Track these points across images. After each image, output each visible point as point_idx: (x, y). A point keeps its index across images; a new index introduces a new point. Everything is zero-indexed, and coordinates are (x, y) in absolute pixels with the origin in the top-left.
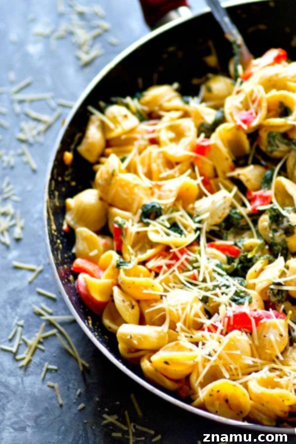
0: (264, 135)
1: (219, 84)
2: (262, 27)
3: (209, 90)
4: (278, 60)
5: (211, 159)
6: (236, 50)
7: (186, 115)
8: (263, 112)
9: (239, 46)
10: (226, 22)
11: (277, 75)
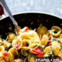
0: (22, 51)
1: (11, 36)
2: (23, 20)
3: (9, 37)
4: (26, 30)
5: (8, 57)
6: (16, 27)
7: (2, 44)
8: (22, 45)
9: (16, 26)
10: (13, 19)
11: (26, 35)
